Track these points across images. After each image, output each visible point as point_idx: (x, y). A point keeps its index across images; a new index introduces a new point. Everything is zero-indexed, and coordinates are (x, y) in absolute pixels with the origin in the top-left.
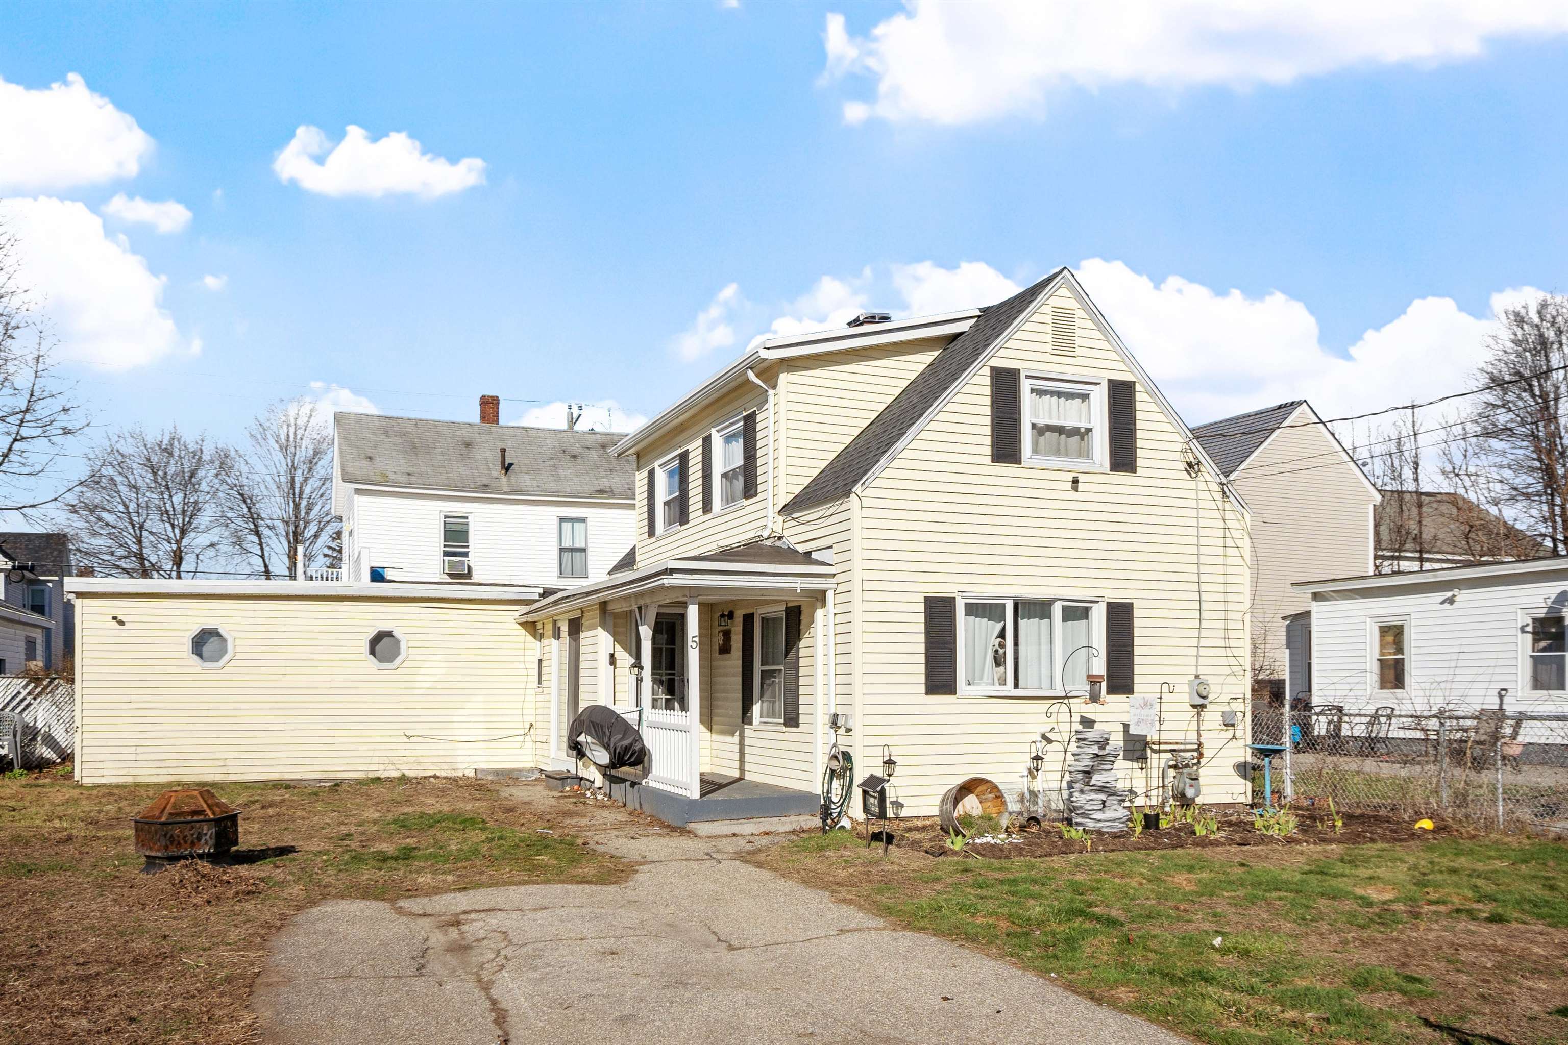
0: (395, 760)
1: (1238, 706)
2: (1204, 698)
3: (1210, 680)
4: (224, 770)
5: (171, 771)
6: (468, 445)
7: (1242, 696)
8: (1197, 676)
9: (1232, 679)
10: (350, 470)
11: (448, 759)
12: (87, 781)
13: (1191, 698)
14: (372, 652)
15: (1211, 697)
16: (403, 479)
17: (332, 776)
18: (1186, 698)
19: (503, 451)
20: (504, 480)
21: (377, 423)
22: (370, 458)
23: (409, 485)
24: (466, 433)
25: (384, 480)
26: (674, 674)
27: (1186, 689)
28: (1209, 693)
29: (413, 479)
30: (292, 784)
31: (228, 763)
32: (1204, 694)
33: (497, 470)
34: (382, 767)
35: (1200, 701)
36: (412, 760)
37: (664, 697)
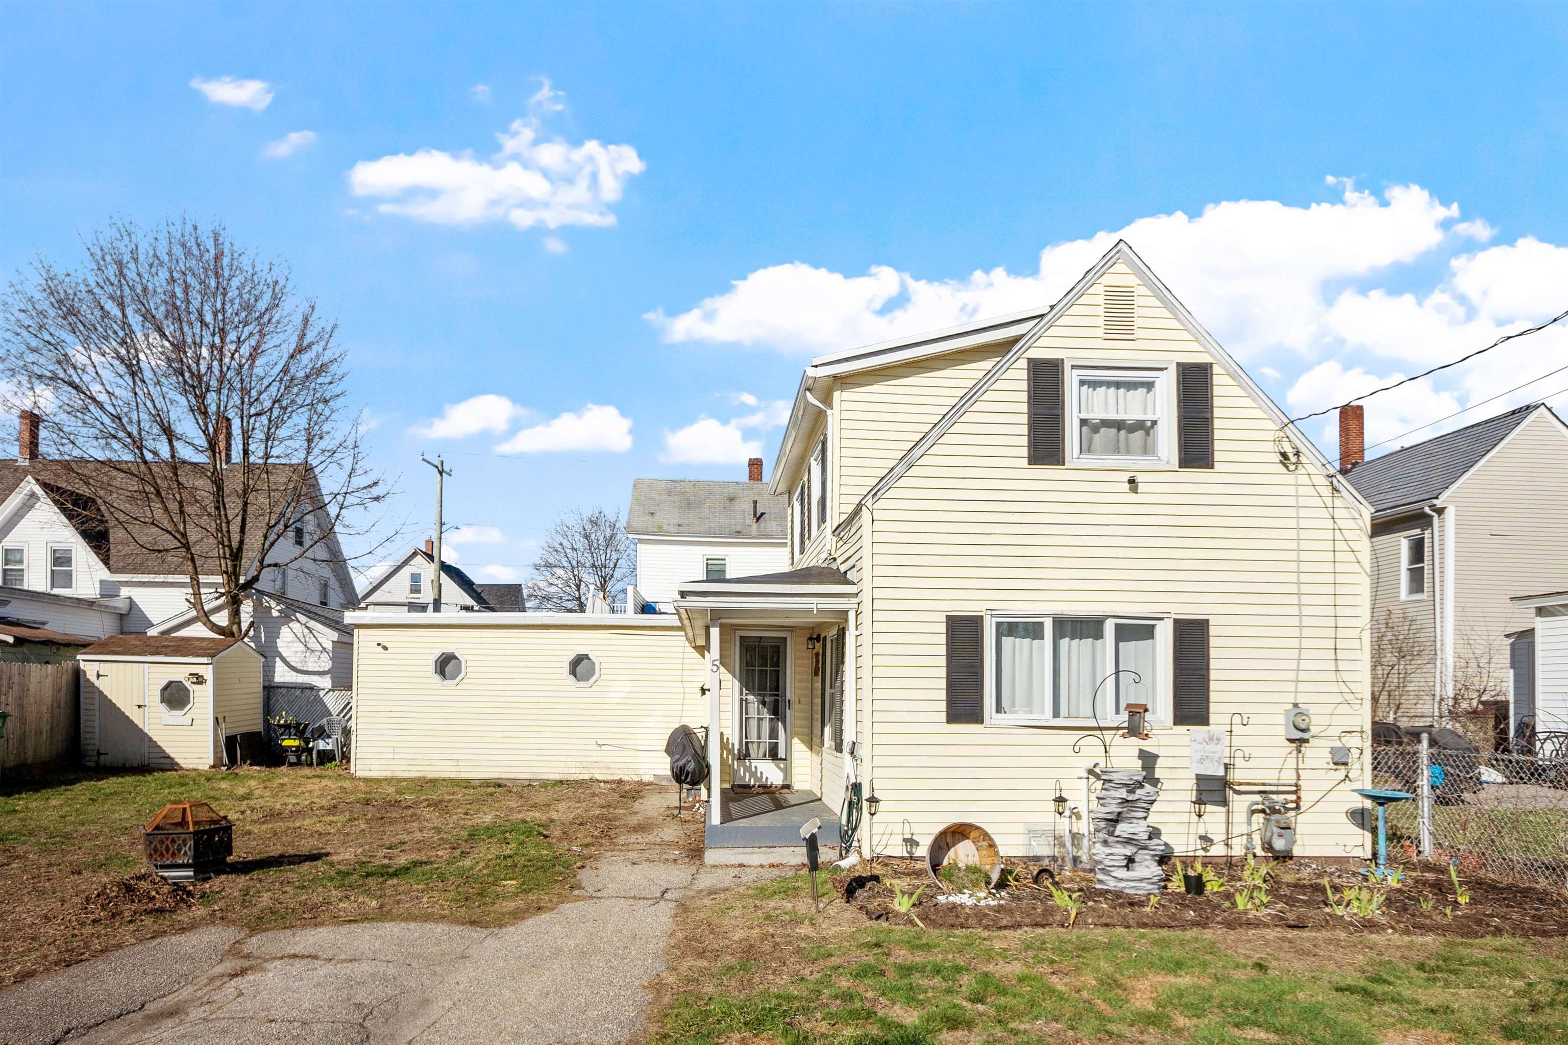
0: (589, 765)
1: (1353, 742)
2: (1303, 731)
3: (1312, 709)
4: (457, 769)
5: (419, 768)
6: (731, 499)
7: (1358, 729)
8: (1296, 705)
9: (1344, 709)
10: (634, 524)
11: (632, 766)
12: (359, 774)
13: (1287, 730)
14: (573, 672)
15: (1314, 730)
16: (674, 529)
17: (539, 777)
18: (1281, 730)
19: (755, 502)
20: (755, 526)
21: (664, 486)
22: (652, 514)
23: (678, 534)
24: (731, 490)
25: (660, 531)
26: (777, 695)
27: (1281, 719)
28: (1309, 725)
29: (681, 529)
30: (505, 782)
31: (460, 763)
32: (1303, 726)
33: (750, 519)
34: (578, 771)
35: (1298, 735)
36: (602, 765)
37: (768, 716)
